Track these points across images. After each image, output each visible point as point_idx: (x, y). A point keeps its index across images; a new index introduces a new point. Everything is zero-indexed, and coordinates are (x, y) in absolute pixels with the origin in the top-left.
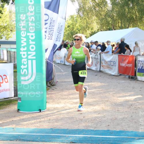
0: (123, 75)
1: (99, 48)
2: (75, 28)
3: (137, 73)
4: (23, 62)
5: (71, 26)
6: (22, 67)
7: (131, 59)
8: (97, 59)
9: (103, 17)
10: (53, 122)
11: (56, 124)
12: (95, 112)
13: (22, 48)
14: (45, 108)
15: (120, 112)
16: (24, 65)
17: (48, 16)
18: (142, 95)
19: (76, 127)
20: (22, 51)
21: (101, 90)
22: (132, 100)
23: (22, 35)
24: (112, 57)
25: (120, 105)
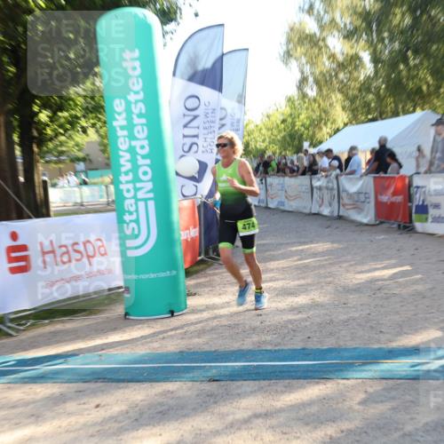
1: (336, 163)
2: (297, 123)
3: (414, 215)
4: (128, 207)
5: (290, 120)
6: (127, 217)
7: (400, 185)
8: (332, 189)
9: (356, 92)
10: (191, 338)
11: (196, 340)
12: (293, 309)
13: (123, 175)
14: (183, 307)
15: (347, 307)
16: (131, 213)
17: (197, 100)
18: (411, 264)
19: (236, 346)
20: (124, 182)
21: (326, 260)
22: (386, 277)
23: (121, 147)
24: (361, 183)
25: (355, 290)
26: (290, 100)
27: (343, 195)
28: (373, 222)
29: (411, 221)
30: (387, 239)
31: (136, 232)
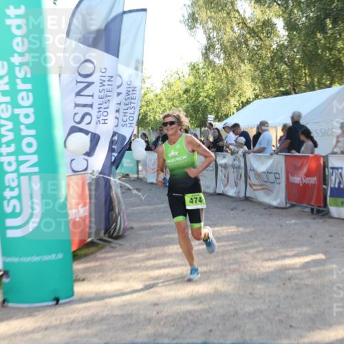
0: (299, 206)
1: (242, 140)
2: (202, 94)
3: (328, 198)
4: (9, 182)
5: (193, 90)
6: (8, 194)
7: (313, 165)
8: (239, 167)
12: (193, 299)
13: (4, 146)
15: (254, 298)
16: (12, 189)
18: (325, 253)
20: (4, 154)
21: (231, 245)
24: (270, 162)
25: (263, 279)
26: (194, 68)
27: (251, 174)
28: (284, 206)
29: (325, 205)
30: (298, 224)
31: (18, 210)
